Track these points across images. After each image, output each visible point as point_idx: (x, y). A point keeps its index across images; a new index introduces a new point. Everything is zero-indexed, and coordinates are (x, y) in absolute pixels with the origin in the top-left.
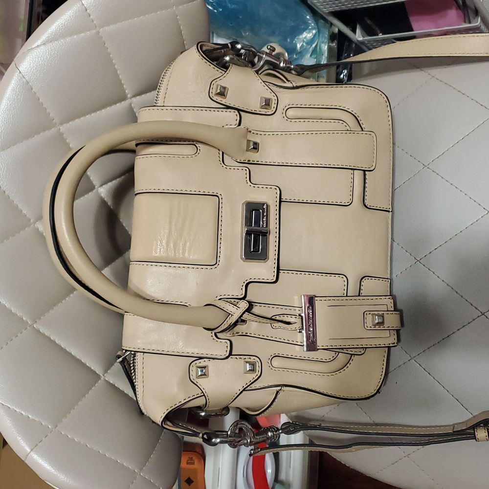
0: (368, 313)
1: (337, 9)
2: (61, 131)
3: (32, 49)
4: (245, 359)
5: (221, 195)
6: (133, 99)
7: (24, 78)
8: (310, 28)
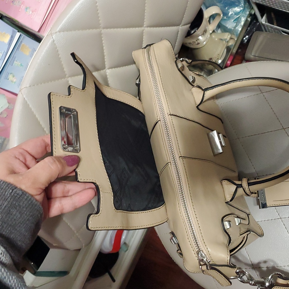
1: (261, 3)
2: (102, 32)
6: (146, 28)
8: (240, 6)
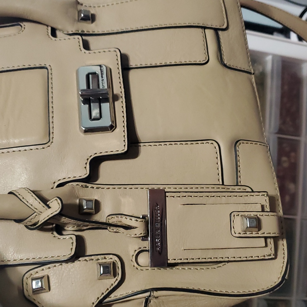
0: (236, 214)
4: (98, 259)
5: (50, 66)
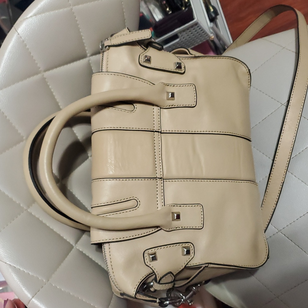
2: (44, 76)
3: (27, 18)
6: (90, 57)
7: (21, 38)
